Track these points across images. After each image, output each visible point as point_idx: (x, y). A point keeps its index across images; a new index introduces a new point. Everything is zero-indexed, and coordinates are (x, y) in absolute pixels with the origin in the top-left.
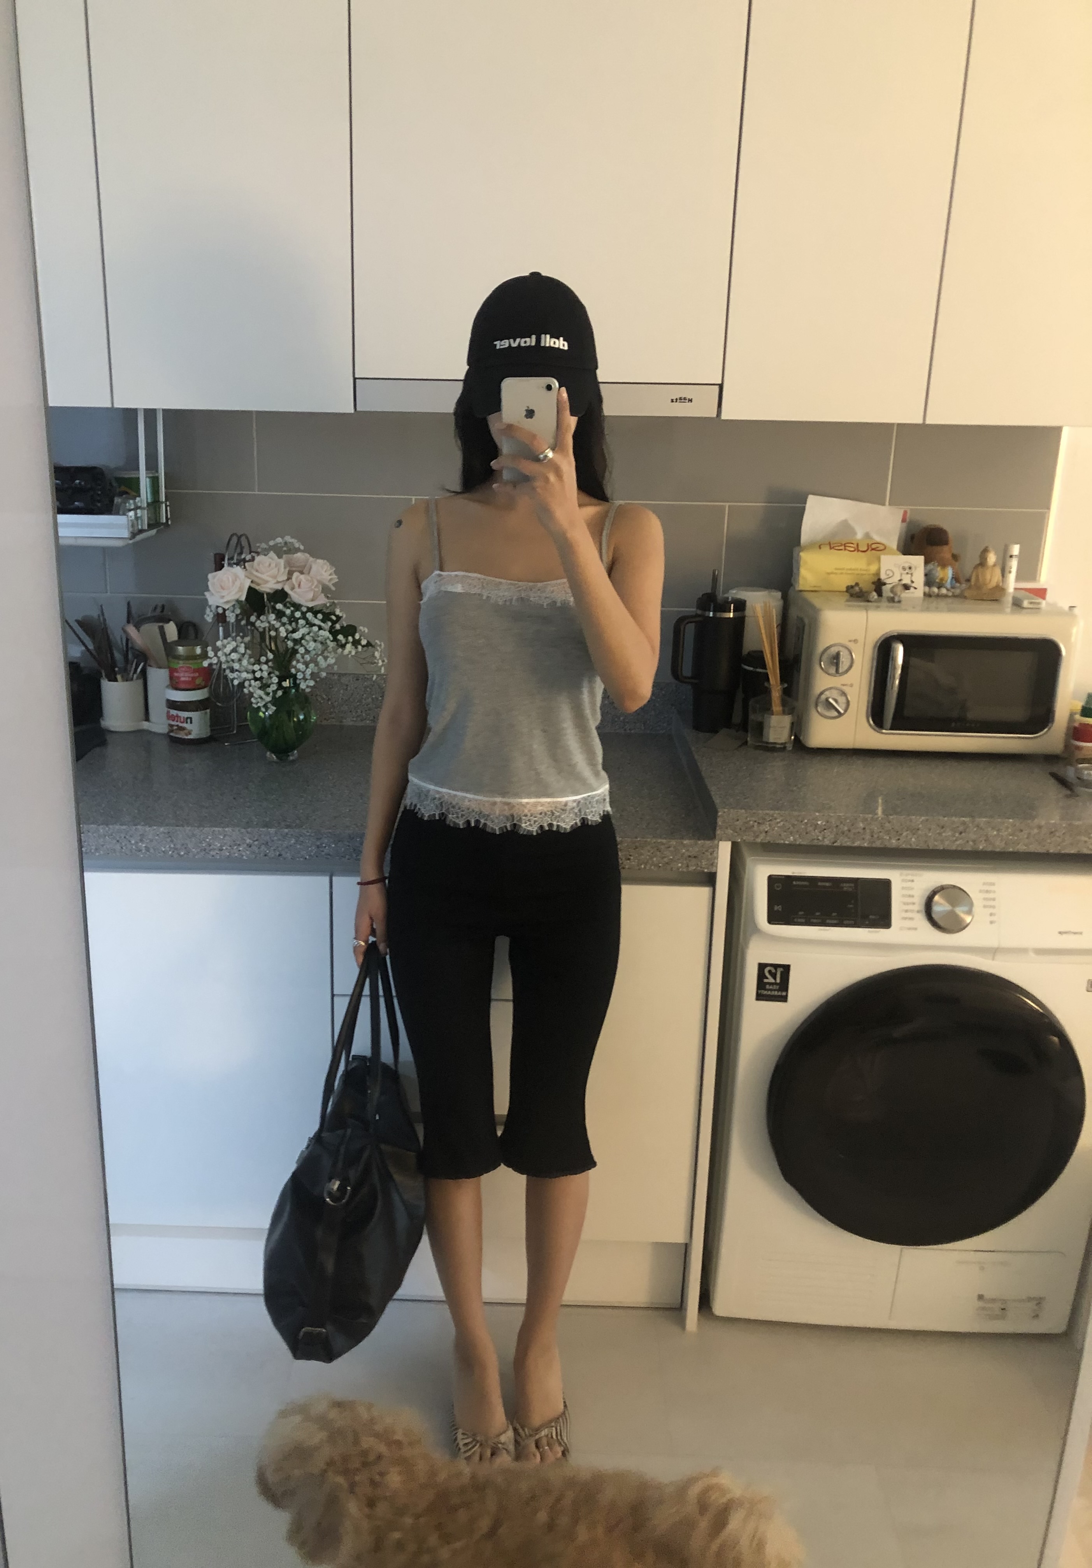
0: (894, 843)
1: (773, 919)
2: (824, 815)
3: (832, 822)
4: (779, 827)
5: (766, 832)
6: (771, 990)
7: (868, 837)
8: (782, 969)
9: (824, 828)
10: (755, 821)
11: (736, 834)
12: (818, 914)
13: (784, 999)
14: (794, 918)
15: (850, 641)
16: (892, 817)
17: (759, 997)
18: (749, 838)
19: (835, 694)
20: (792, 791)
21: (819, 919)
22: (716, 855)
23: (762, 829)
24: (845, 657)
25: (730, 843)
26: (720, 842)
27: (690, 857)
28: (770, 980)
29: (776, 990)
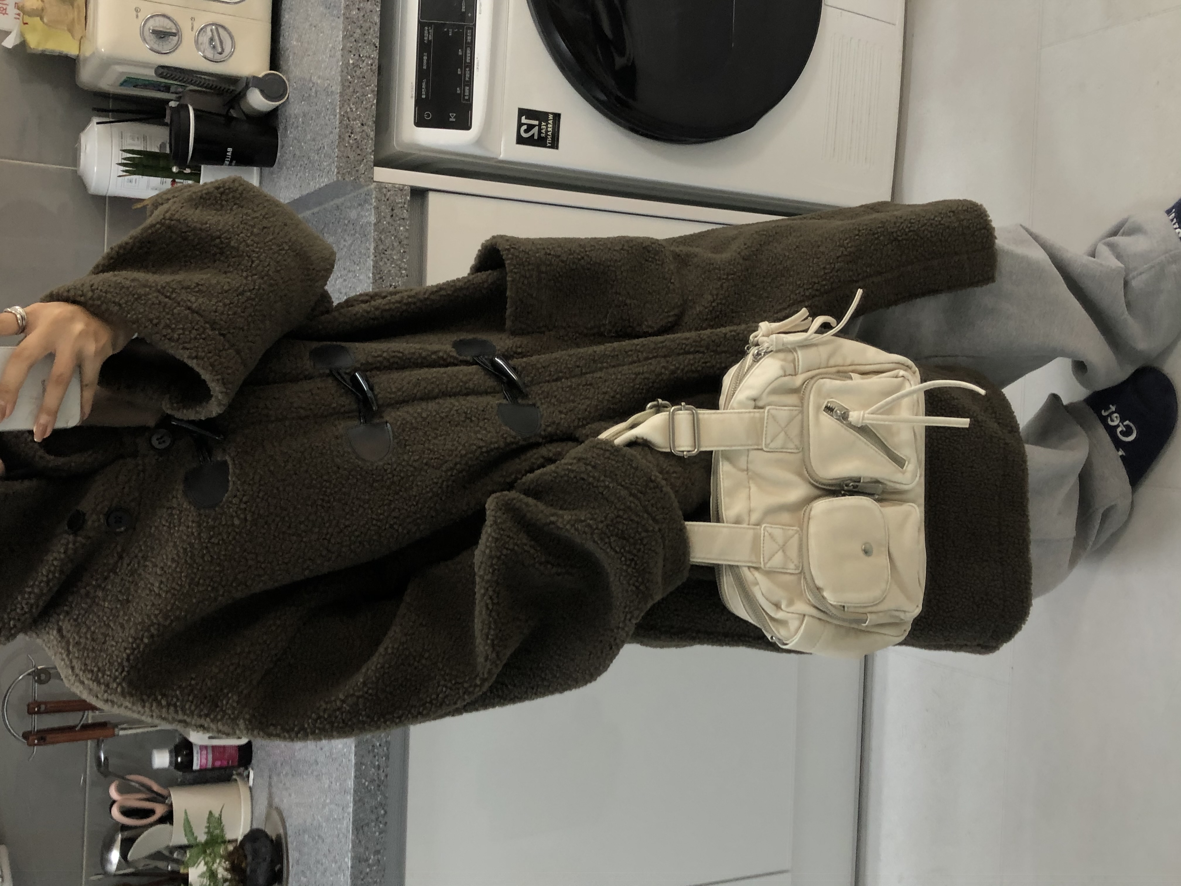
1: (464, 124)
2: (342, 56)
3: (351, 47)
4: (356, 109)
5: (362, 125)
6: (547, 131)
7: (368, 5)
8: (523, 118)
9: (357, 56)
10: (350, 136)
11: (365, 161)
12: (459, 73)
13: (557, 117)
14: (465, 100)
15: (137, 16)
17: (554, 145)
18: (369, 146)
19: (205, 39)
20: (316, 92)
21: (465, 70)
22: (390, 185)
23: (358, 130)
24: (157, 24)
25: (376, 168)
26: (375, 179)
27: (392, 216)
28: (535, 130)
29: (547, 125)
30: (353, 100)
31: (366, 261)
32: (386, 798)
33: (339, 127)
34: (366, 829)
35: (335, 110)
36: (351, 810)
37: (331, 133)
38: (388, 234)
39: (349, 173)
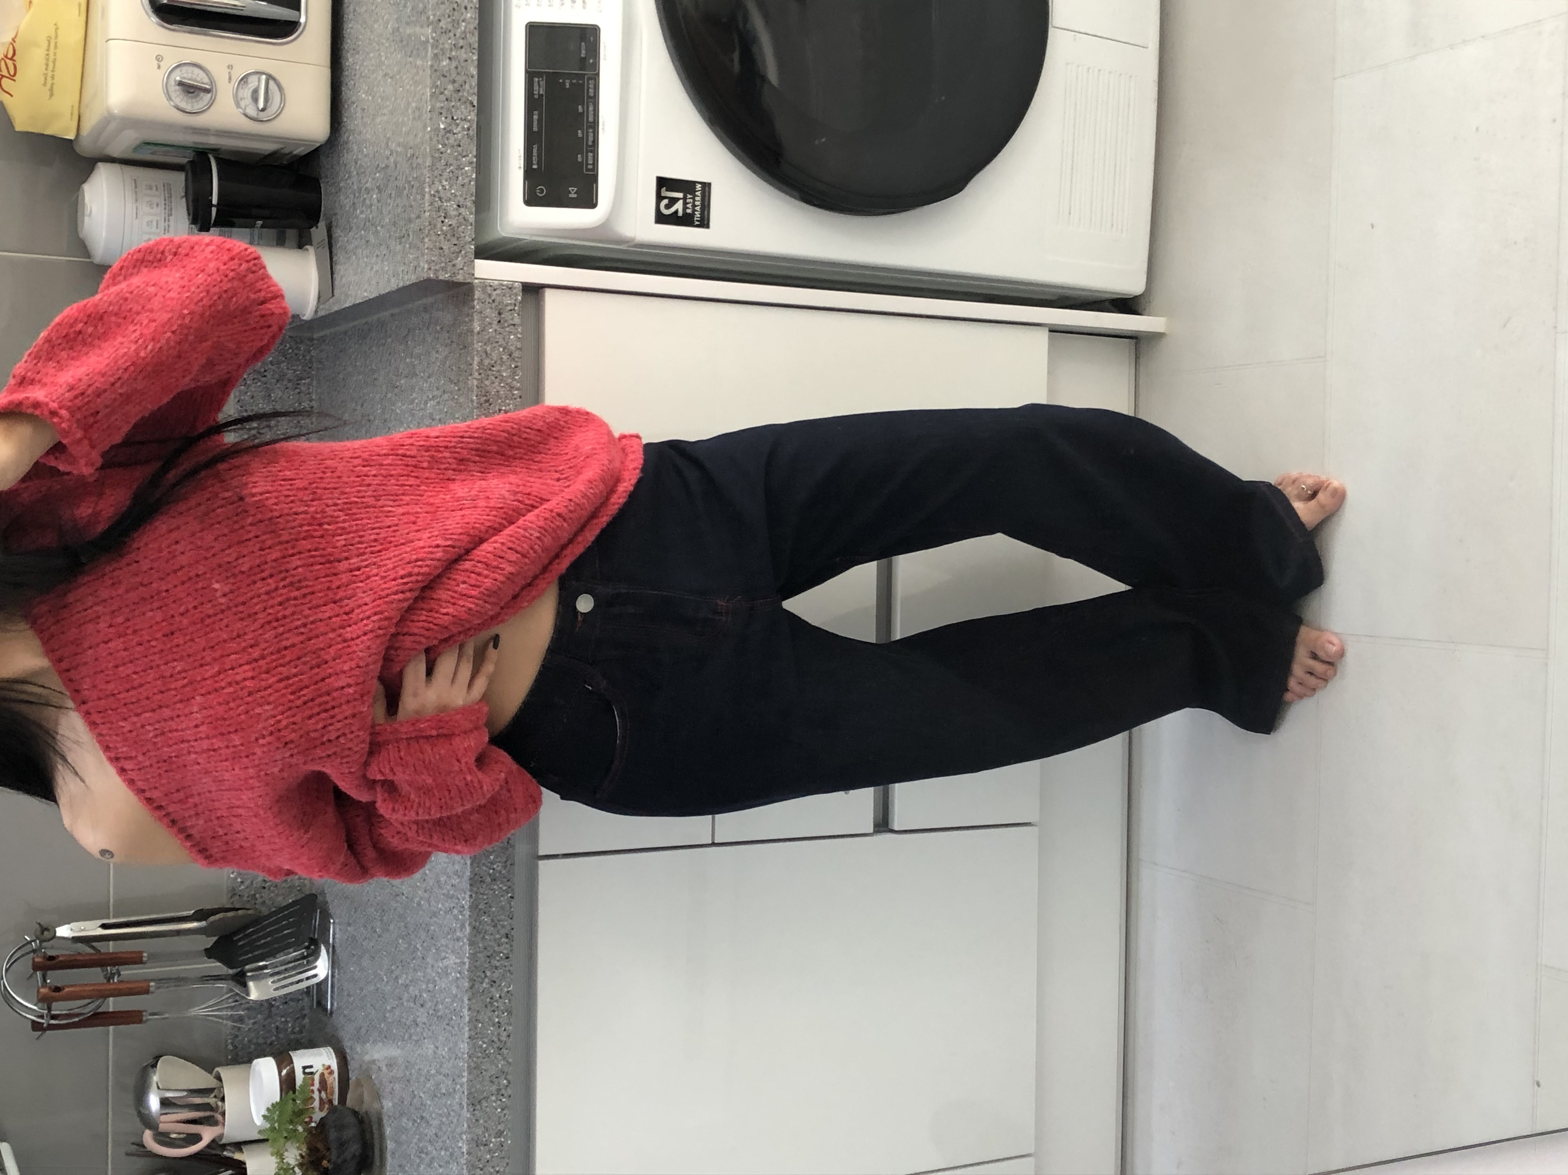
0: (471, 15)
1: (588, 200)
2: (431, 119)
3: (442, 108)
4: (450, 187)
5: (459, 206)
6: (694, 206)
7: (462, 54)
8: (664, 190)
9: (449, 120)
10: (443, 222)
11: (463, 252)
12: (580, 134)
13: (706, 186)
14: (588, 170)
15: (160, 66)
16: (432, 17)
17: (704, 223)
18: (468, 233)
19: (247, 93)
20: (396, 163)
21: (587, 133)
22: (496, 282)
23: (455, 213)
24: (185, 75)
25: (477, 261)
26: (476, 276)
27: (499, 322)
28: (679, 206)
29: (693, 199)
30: (445, 175)
31: (468, 379)
32: (509, 1063)
33: (429, 211)
34: (485, 1104)
35: (423, 189)
36: (465, 1080)
37: (419, 217)
38: (494, 345)
39: (443, 269)
